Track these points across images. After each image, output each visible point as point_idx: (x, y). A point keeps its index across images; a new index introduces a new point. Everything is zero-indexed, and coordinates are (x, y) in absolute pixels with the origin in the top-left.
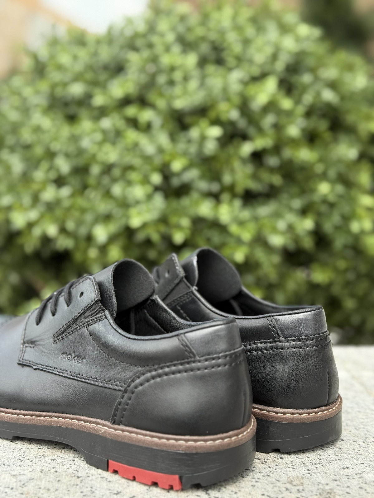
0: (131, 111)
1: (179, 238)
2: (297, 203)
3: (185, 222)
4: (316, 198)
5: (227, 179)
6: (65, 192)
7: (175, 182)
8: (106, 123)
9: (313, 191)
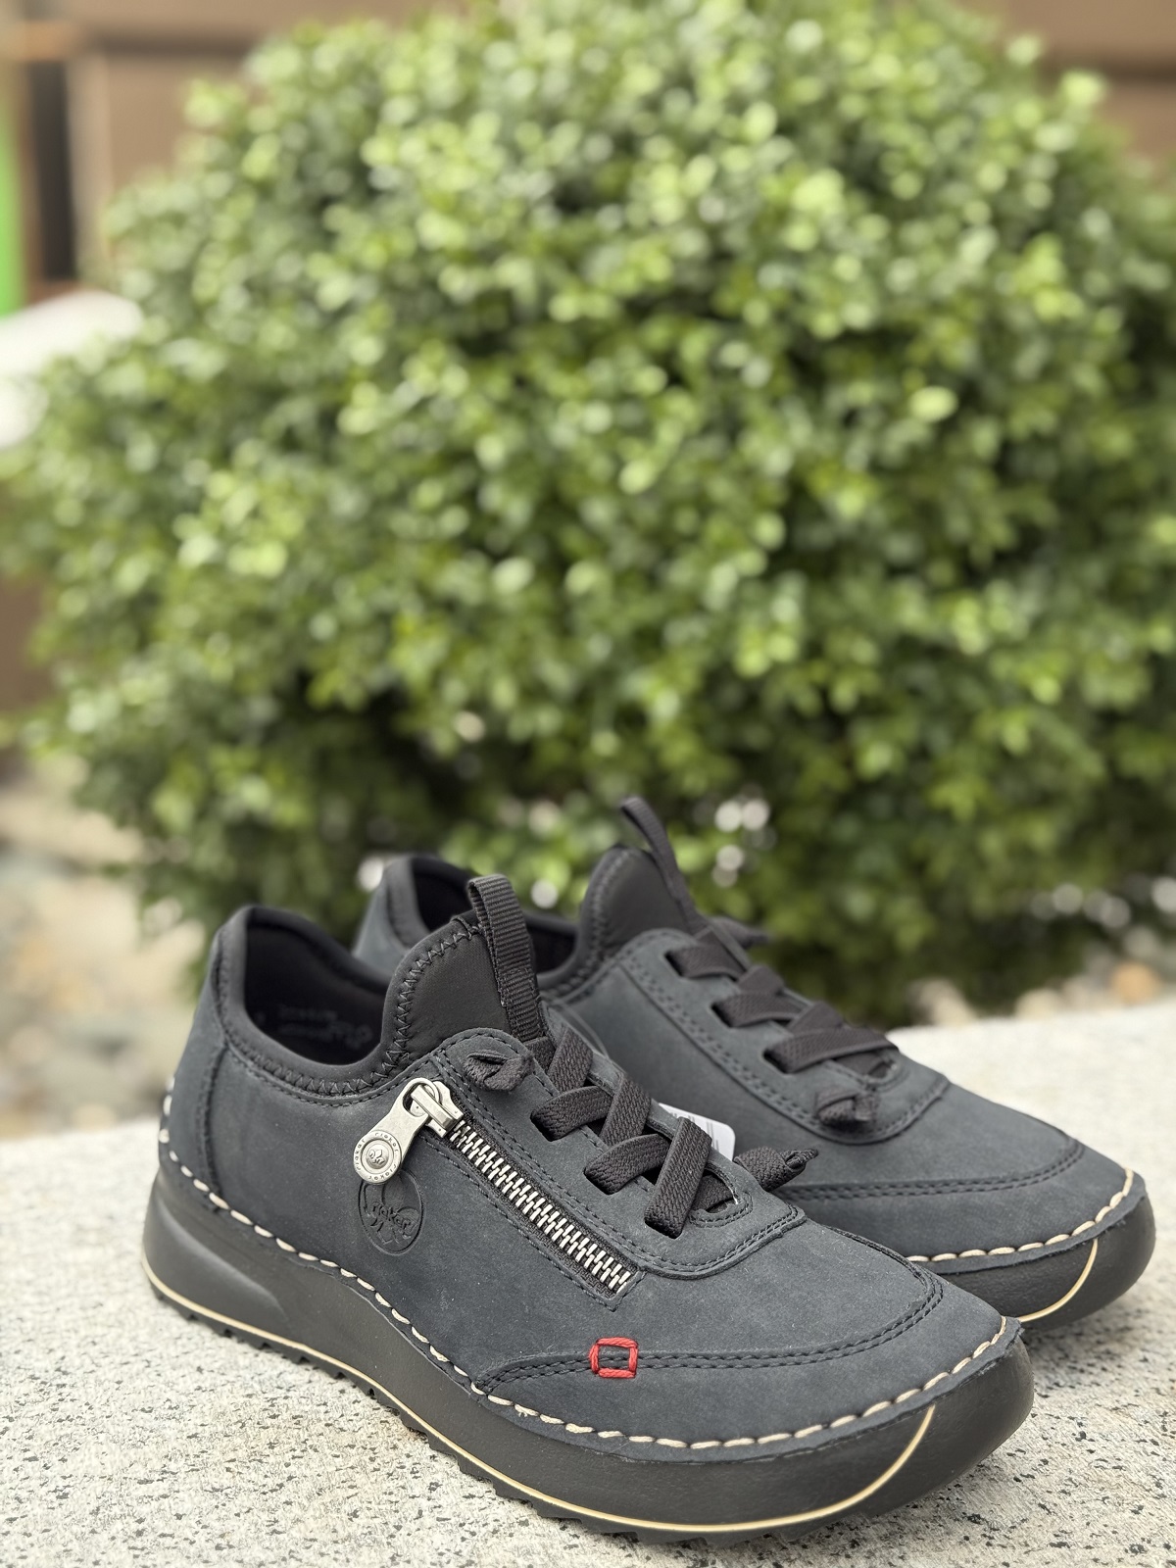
0: (658, 332)
1: (844, 694)
2: (1095, 571)
3: (864, 651)
4: (1144, 554)
5: (958, 526)
6: (513, 576)
7: (817, 536)
8: (601, 374)
9: (1132, 537)
